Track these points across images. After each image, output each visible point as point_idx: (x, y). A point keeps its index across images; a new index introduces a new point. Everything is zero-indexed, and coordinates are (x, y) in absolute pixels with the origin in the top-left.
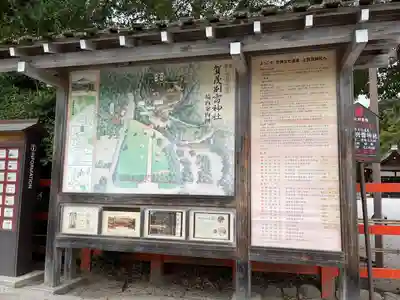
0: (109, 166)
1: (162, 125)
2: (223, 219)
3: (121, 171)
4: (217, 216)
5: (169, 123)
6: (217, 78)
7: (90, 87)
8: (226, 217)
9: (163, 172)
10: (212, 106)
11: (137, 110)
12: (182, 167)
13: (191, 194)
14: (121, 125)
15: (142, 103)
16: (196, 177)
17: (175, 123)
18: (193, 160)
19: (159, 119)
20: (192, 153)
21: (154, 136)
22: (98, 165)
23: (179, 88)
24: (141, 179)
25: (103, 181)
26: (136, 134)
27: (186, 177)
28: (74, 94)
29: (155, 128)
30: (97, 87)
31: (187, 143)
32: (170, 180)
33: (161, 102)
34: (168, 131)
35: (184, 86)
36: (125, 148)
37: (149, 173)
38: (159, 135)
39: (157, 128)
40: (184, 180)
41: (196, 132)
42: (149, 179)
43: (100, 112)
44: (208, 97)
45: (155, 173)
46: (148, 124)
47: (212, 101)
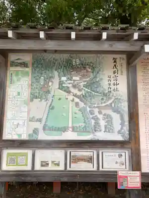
0: (40, 120)
1: (79, 93)
2: (122, 155)
3: (50, 124)
4: (118, 153)
5: (83, 92)
6: (115, 66)
7: (25, 65)
8: (123, 154)
9: (80, 124)
10: (112, 82)
11: (61, 83)
12: (93, 121)
13: (100, 140)
14: (48, 92)
15: (64, 79)
16: (103, 129)
17: (88, 92)
18: (100, 117)
19: (77, 90)
20: (100, 113)
21: (73, 100)
22: (32, 120)
23: (90, 70)
24: (65, 129)
25: (36, 131)
26: (60, 99)
27: (96, 128)
28: (12, 69)
29: (73, 95)
30: (30, 65)
31: (96, 106)
32: (85, 130)
33: (78, 78)
34: (83, 98)
35: (93, 68)
36: (52, 108)
37: (70, 125)
38: (77, 100)
39: (75, 95)
40: (95, 131)
41: (102, 99)
42: (71, 129)
43: (32, 82)
44: (109, 77)
45: (75, 125)
46: (69, 92)
47: (112, 79)
